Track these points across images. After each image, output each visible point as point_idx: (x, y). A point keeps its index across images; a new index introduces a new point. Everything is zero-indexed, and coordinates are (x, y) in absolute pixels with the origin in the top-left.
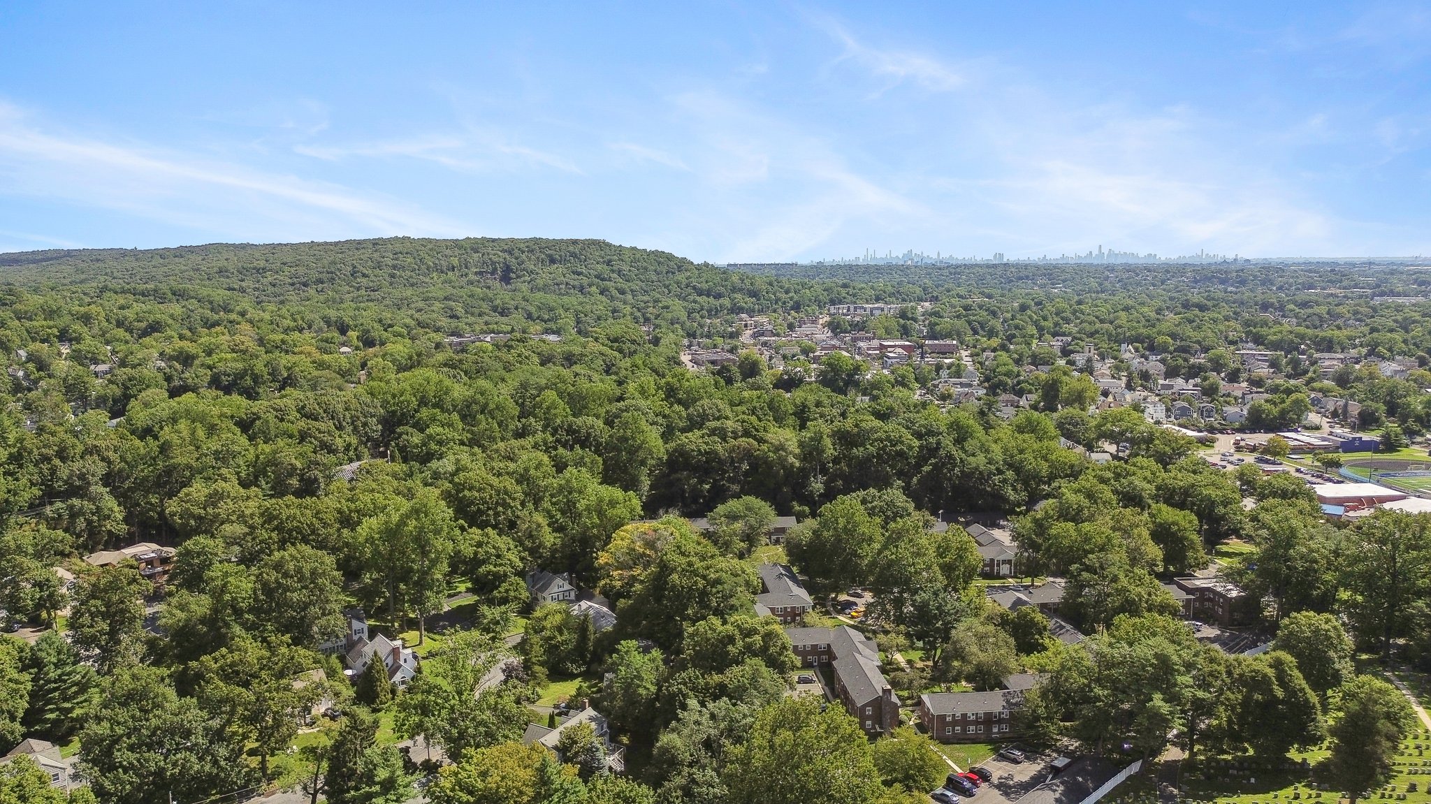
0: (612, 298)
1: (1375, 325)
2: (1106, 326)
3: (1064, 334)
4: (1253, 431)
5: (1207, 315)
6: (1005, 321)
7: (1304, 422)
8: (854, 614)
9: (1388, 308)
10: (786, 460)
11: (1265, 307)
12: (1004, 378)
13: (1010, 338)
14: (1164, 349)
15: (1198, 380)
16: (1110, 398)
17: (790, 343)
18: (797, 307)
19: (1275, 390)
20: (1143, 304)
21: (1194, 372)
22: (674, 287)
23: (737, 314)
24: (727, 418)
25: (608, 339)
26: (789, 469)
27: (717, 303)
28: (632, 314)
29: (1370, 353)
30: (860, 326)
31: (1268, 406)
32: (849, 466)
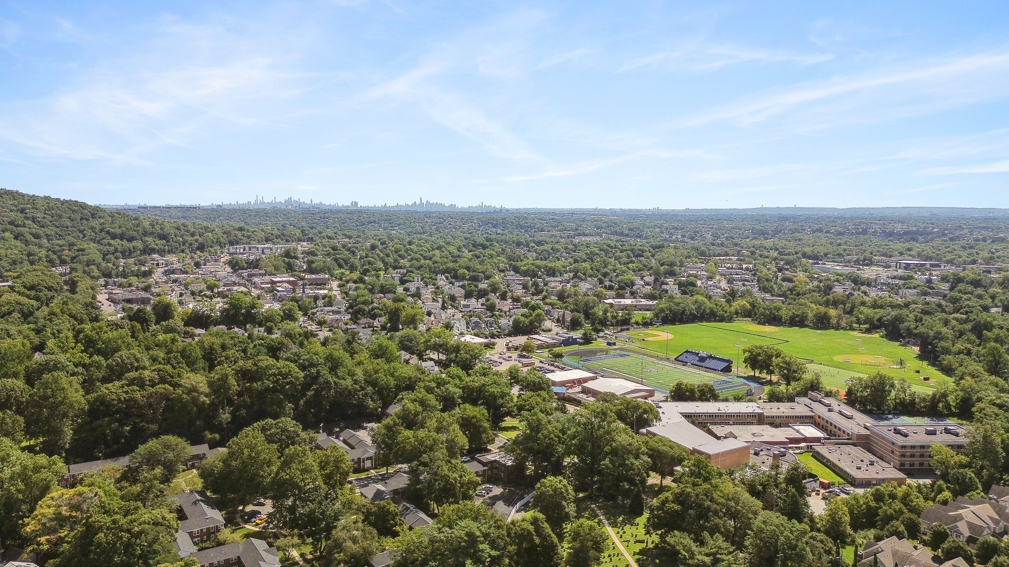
0: (27, 243)
1: (576, 257)
2: (427, 261)
3: (401, 268)
4: (516, 335)
5: (488, 251)
6: (361, 258)
7: (543, 327)
8: (258, 521)
9: (582, 245)
10: (198, 399)
11: (519, 244)
12: (362, 306)
13: (365, 272)
14: (463, 278)
15: (484, 299)
16: (432, 318)
17: (196, 280)
18: (201, 248)
19: (526, 305)
20: (449, 243)
21: (482, 294)
22: (89, 232)
23: (150, 254)
24: (144, 368)
25: (25, 287)
26: (201, 407)
27: (130, 245)
28: (47, 256)
29: (575, 276)
30: (254, 264)
31: (522, 319)
32: (250, 397)
